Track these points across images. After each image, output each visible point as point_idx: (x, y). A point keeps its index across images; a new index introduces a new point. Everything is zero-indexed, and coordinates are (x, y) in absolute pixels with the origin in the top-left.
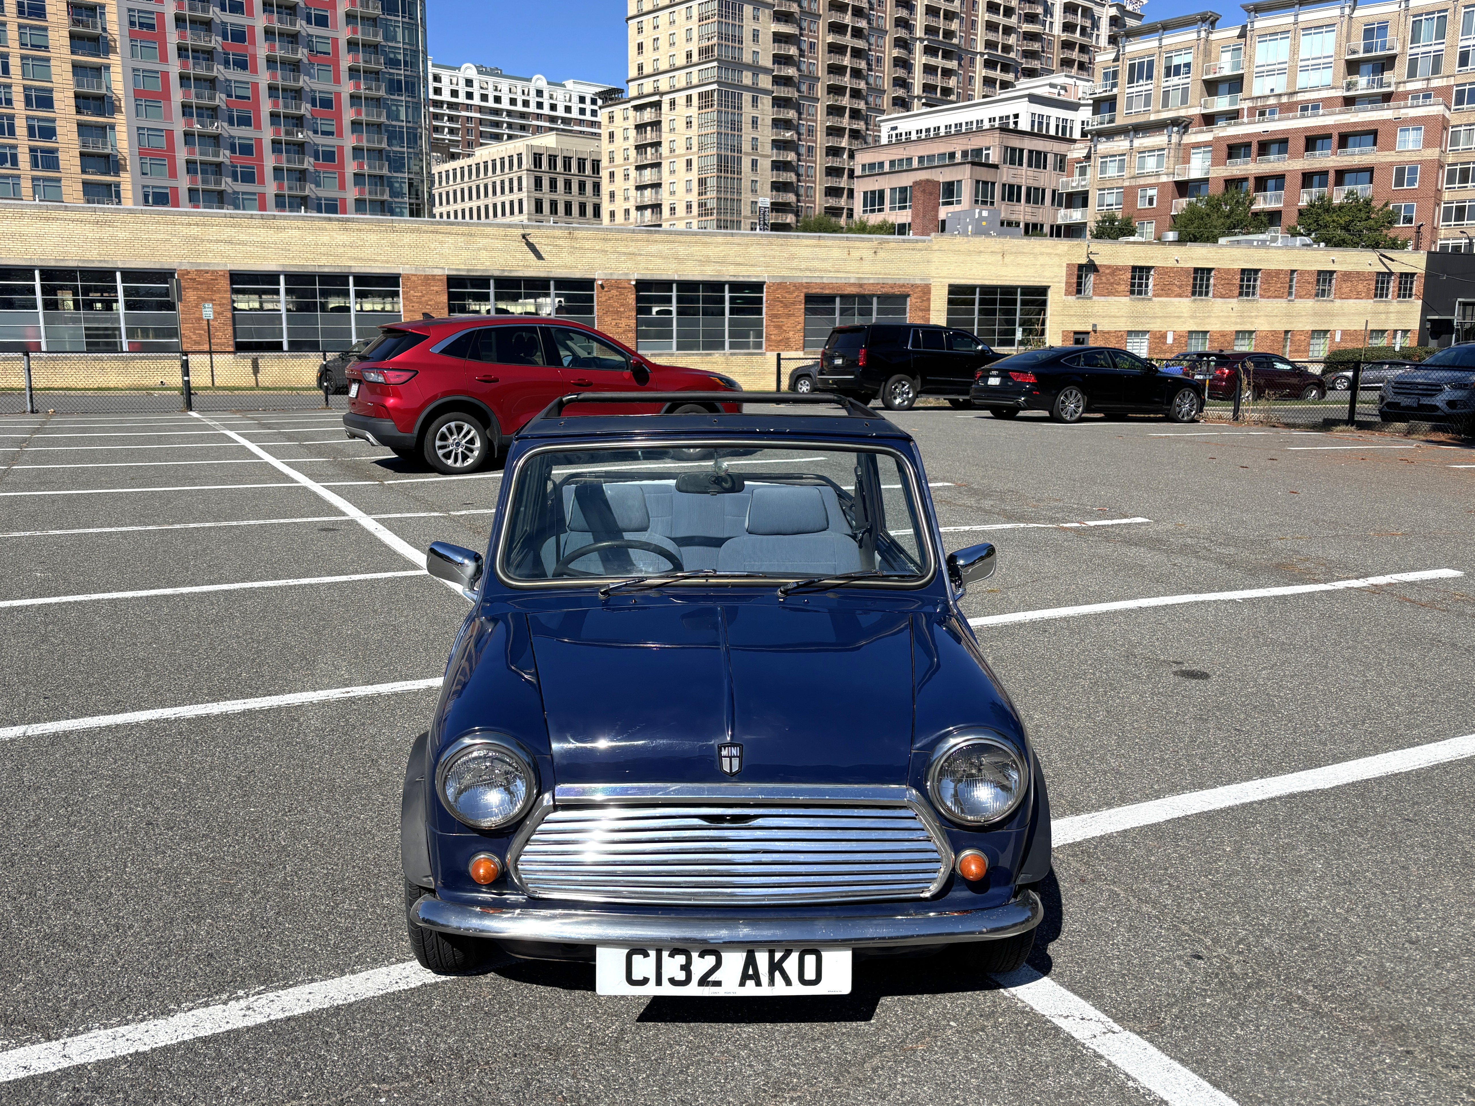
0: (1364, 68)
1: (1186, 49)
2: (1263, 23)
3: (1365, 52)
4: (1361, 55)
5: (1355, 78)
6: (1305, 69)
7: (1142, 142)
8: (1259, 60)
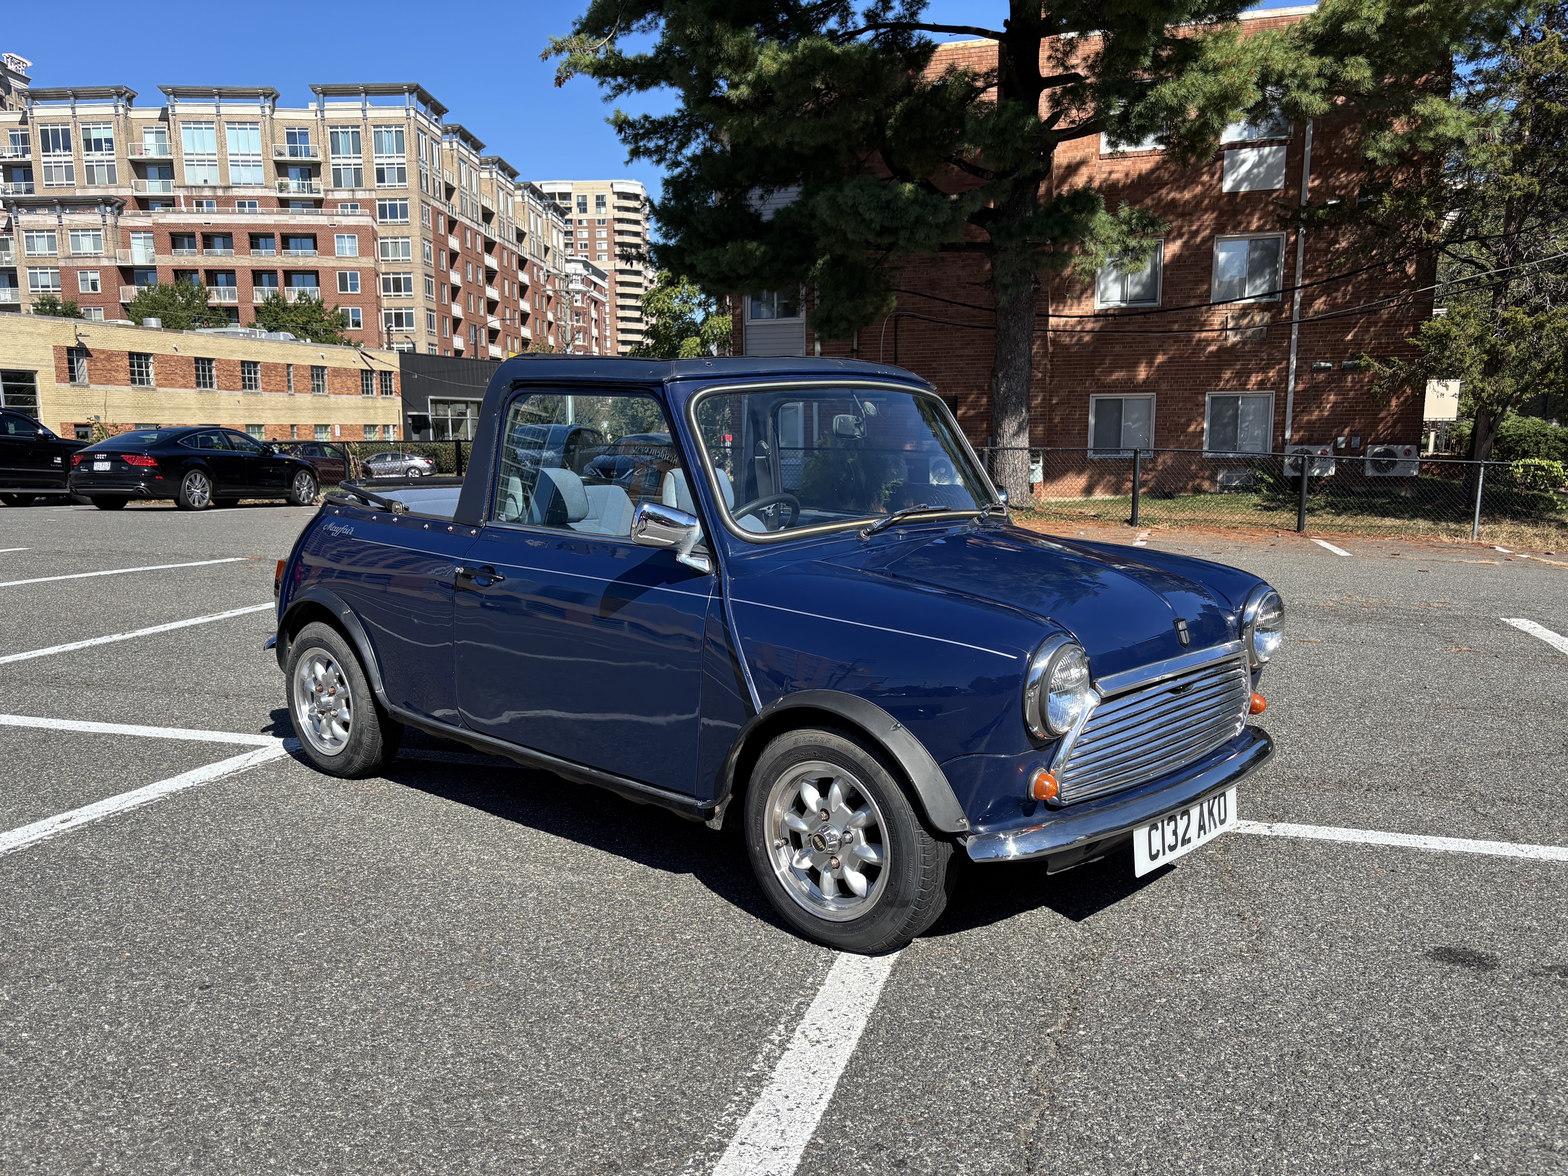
0: (292, 171)
1: (105, 123)
2: (183, 108)
3: (292, 155)
4: (287, 158)
5: (286, 180)
6: (235, 164)
7: (71, 218)
8: (187, 147)
